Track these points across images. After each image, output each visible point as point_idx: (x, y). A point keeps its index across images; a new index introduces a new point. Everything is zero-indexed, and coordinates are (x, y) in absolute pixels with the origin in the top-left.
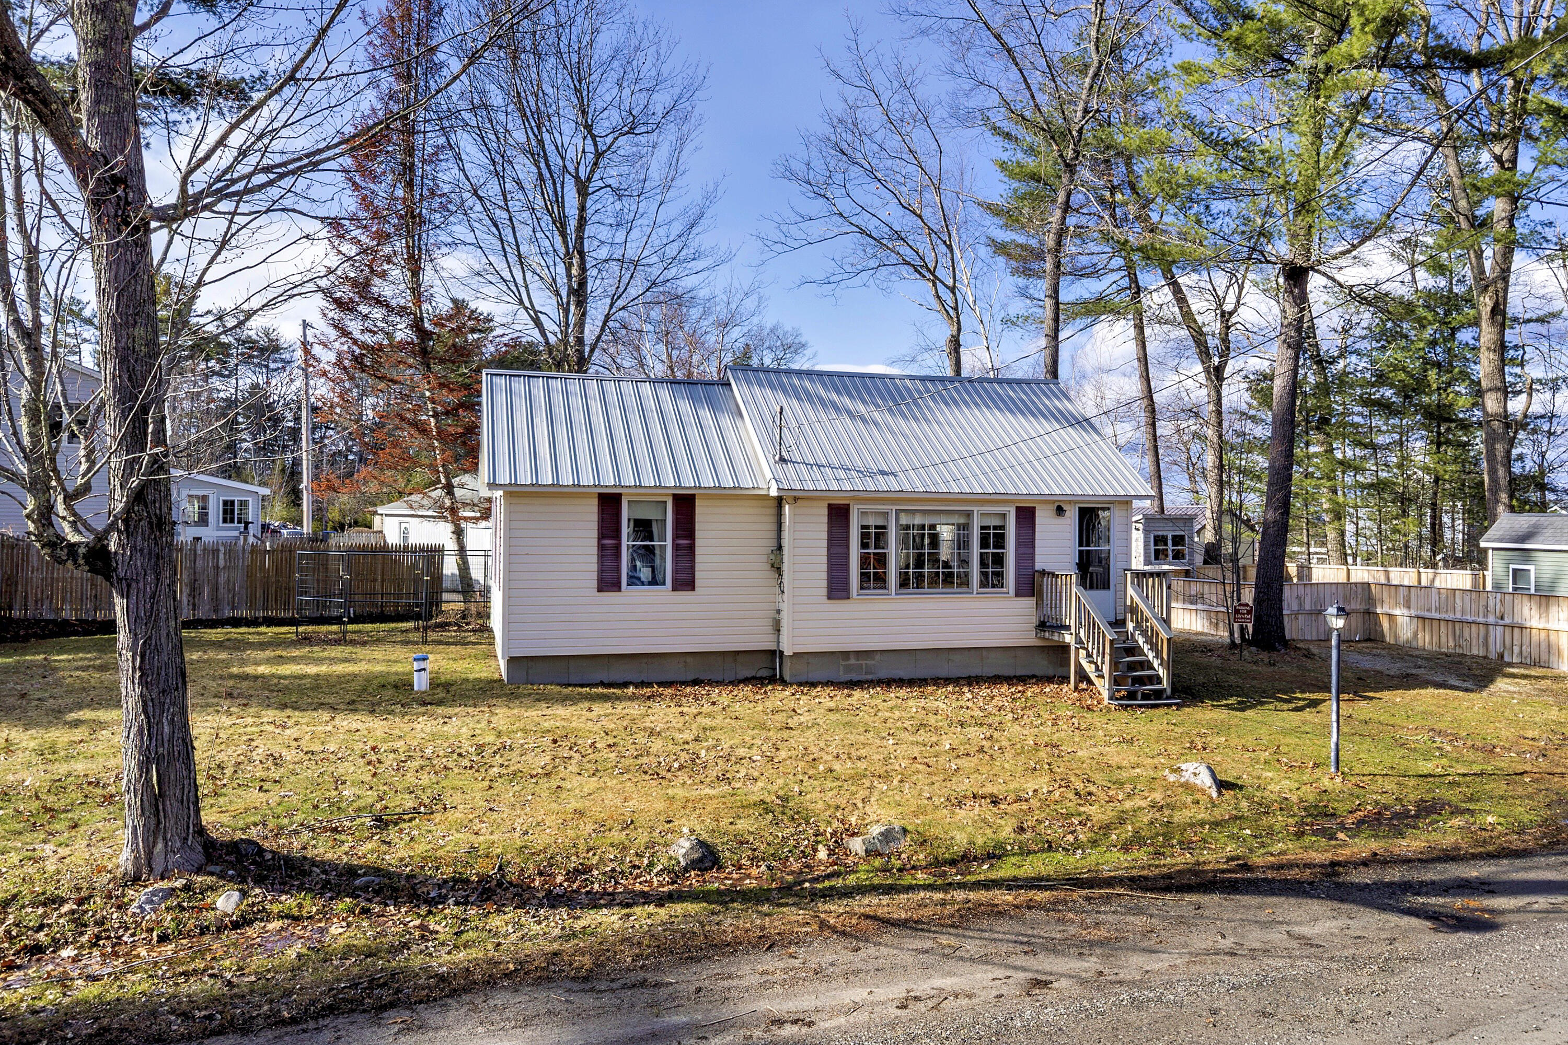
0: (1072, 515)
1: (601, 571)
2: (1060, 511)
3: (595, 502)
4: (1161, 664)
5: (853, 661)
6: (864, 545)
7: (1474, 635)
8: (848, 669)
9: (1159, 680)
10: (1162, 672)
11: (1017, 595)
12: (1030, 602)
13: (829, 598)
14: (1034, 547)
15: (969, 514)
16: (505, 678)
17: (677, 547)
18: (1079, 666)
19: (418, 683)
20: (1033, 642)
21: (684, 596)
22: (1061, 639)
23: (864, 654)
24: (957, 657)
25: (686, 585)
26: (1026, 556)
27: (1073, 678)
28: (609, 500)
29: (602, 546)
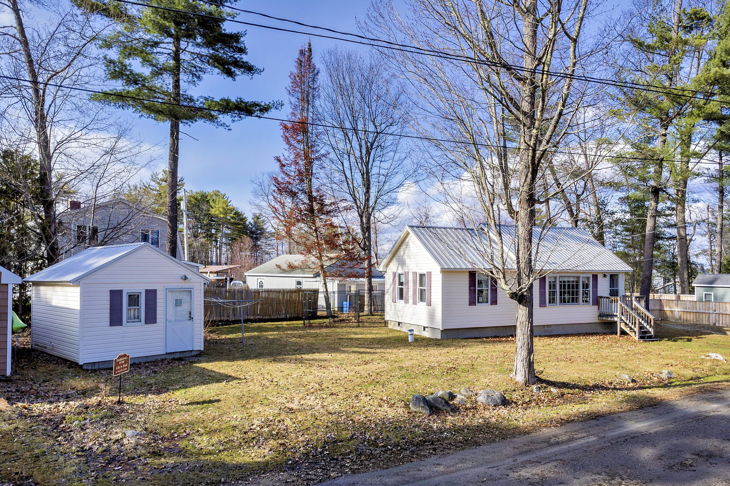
0: (608, 277)
1: (470, 299)
2: (605, 276)
3: (468, 274)
4: (650, 327)
5: (546, 328)
6: (550, 288)
7: (704, 317)
8: (545, 331)
9: (650, 332)
10: (650, 330)
11: (593, 305)
12: (596, 307)
13: (540, 306)
14: (597, 288)
15: (578, 277)
16: (439, 337)
17: (492, 290)
18: (621, 328)
19: (410, 339)
20: (598, 321)
21: (494, 307)
22: (612, 319)
23: (549, 326)
24: (575, 327)
25: (494, 303)
26: (595, 291)
27: (619, 333)
28: (472, 273)
29: (470, 290)
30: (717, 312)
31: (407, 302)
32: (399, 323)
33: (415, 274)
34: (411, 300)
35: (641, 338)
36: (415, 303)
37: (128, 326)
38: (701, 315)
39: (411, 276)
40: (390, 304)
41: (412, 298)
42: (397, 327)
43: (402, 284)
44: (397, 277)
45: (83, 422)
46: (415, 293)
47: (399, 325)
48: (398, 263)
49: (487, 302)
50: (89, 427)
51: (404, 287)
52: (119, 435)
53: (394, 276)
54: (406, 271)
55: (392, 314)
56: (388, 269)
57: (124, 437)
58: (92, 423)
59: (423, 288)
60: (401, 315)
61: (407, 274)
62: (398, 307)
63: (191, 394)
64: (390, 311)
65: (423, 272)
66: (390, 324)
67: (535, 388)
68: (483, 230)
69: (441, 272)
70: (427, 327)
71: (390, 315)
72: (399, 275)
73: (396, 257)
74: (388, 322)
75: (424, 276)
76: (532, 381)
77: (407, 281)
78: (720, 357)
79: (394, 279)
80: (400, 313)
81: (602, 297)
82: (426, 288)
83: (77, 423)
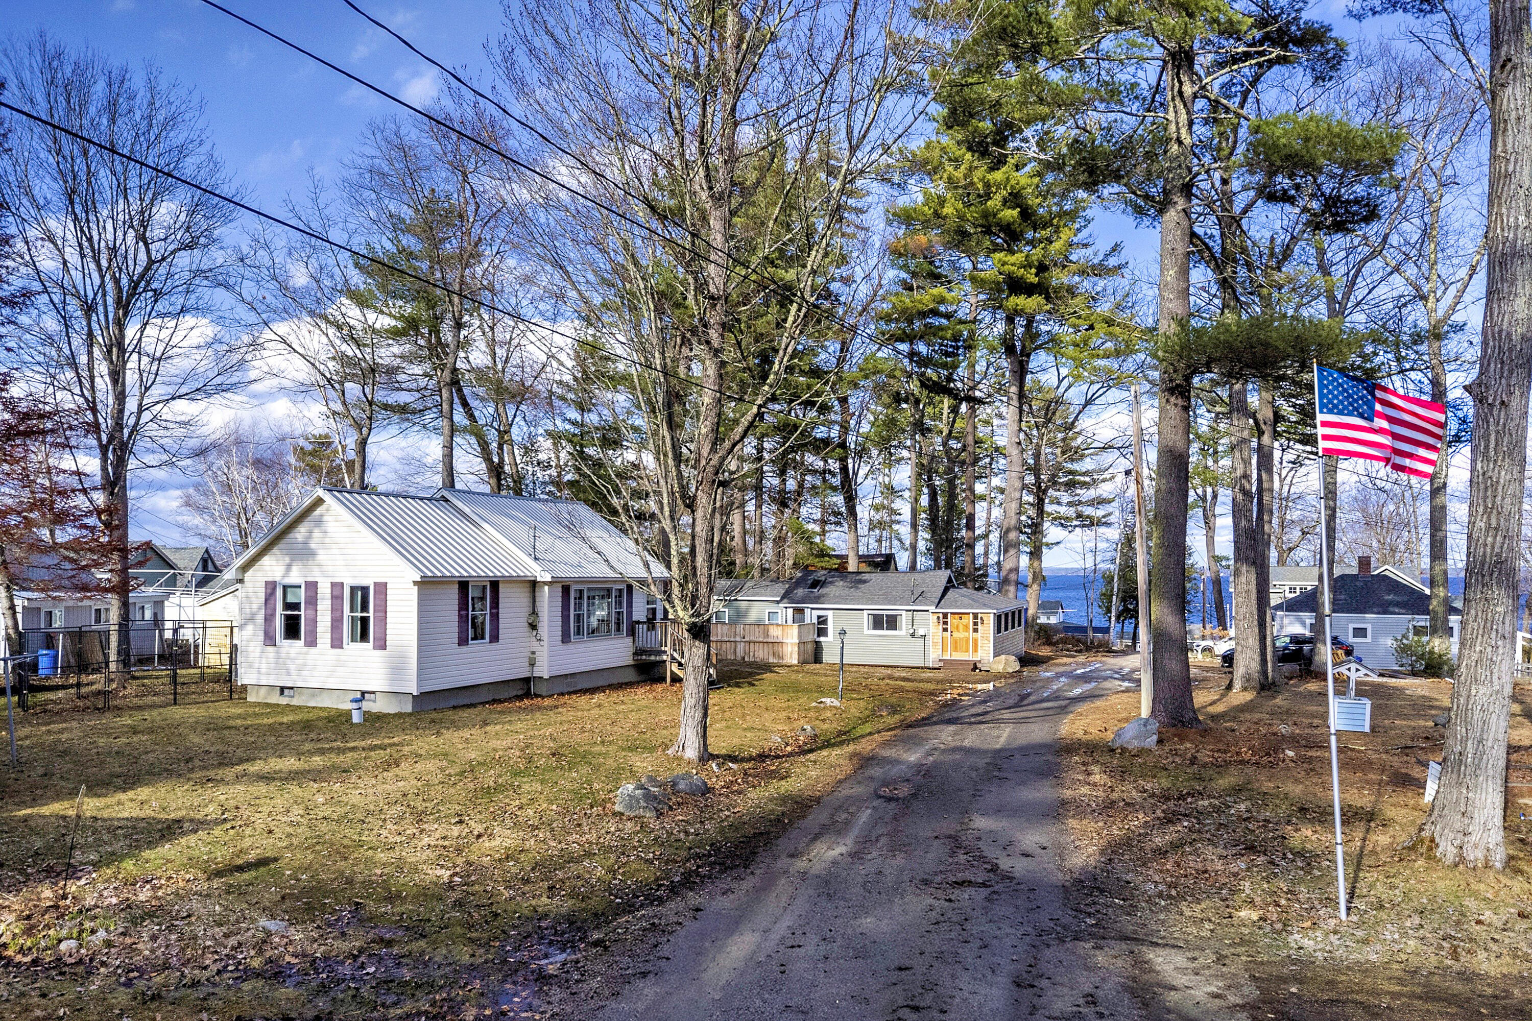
1: (458, 633)
5: (569, 680)
6: (575, 610)
8: (568, 685)
11: (627, 635)
12: (630, 640)
13: (563, 642)
14: (632, 606)
16: (408, 708)
17: (492, 614)
18: (672, 671)
19: (356, 718)
20: (631, 662)
21: (494, 646)
22: (658, 658)
23: (572, 675)
24: (605, 674)
25: (495, 638)
26: (630, 613)
27: (668, 680)
28: (463, 586)
29: (460, 616)
30: (747, 639)
31: (312, 642)
32: (282, 689)
33: (337, 587)
34: (324, 638)
36: (337, 643)
38: (724, 646)
39: (324, 591)
40: (258, 649)
41: (329, 635)
42: (275, 699)
43: (296, 606)
44: (279, 593)
45: (93, 938)
46: (336, 625)
47: (282, 693)
48: (287, 560)
49: (483, 638)
50: (128, 940)
51: (302, 613)
52: (250, 934)
53: (269, 590)
54: (310, 579)
55: (263, 671)
56: (248, 576)
57: (269, 934)
58: (123, 934)
59: (359, 615)
60: (293, 672)
61: (312, 587)
62: (283, 655)
63: (168, 861)
64: (257, 665)
65: (364, 582)
66: (254, 694)
67: (714, 765)
68: (447, 501)
69: (415, 583)
70: (373, 693)
71: (259, 673)
72: (285, 588)
73: (275, 550)
74: (244, 688)
75: (365, 590)
76: (706, 756)
77: (312, 602)
78: (836, 703)
79: (270, 596)
80: (292, 667)
81: (638, 622)
82: (371, 614)
83: (73, 943)
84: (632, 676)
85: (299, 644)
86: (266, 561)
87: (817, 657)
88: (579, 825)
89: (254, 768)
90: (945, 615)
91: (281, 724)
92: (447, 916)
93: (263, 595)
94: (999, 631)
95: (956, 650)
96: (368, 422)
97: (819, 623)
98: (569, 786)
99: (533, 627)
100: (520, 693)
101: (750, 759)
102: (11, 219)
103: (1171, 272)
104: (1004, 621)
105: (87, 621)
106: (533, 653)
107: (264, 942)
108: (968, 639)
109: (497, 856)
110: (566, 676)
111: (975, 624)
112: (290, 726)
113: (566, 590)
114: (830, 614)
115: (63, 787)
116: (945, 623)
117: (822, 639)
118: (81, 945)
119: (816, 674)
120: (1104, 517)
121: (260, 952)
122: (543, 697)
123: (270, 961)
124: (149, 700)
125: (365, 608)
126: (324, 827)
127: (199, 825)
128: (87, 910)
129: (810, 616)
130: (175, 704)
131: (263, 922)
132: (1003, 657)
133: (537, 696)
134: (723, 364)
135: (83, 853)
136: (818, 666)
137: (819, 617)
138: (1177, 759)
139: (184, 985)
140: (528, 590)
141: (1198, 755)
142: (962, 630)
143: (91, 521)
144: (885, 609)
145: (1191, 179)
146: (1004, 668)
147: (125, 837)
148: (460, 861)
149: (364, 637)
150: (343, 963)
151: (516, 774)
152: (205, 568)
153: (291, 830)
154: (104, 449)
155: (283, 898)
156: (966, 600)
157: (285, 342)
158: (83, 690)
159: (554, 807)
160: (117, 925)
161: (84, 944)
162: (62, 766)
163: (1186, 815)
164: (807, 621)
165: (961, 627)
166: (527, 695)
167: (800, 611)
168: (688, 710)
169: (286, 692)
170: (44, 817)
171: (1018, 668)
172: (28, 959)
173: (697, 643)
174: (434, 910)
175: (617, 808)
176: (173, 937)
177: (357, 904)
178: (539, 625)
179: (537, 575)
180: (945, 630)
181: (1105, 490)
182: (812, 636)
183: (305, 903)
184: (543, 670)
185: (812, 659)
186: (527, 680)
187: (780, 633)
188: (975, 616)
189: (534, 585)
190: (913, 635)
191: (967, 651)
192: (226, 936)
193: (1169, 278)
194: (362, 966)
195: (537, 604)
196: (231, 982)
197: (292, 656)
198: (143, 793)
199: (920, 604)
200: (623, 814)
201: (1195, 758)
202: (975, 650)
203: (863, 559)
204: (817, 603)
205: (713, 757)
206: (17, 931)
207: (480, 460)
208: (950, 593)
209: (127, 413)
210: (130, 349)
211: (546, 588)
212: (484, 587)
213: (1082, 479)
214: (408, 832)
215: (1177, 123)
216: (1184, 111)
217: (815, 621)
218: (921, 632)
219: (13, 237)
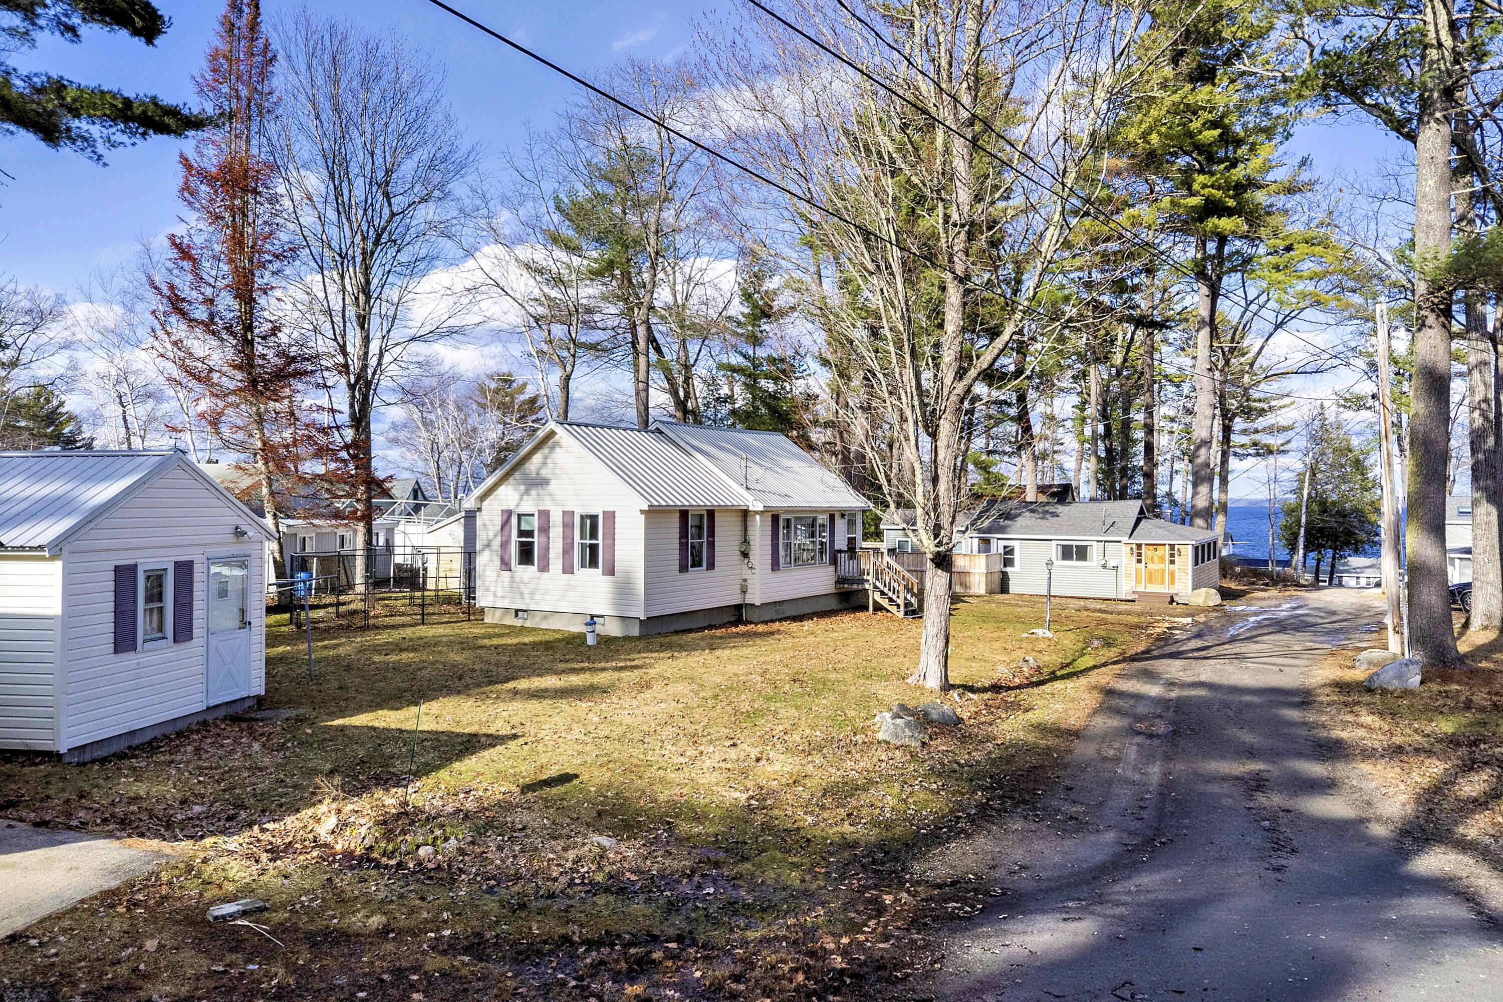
0: (846, 517)
1: (680, 560)
2: (843, 516)
3: (678, 515)
4: (912, 596)
5: (778, 607)
8: (777, 612)
9: (913, 605)
10: (912, 600)
11: (825, 565)
12: (831, 568)
13: (772, 570)
14: (834, 536)
17: (708, 542)
18: (875, 601)
19: (591, 640)
20: (834, 591)
21: (711, 573)
22: (860, 587)
23: (781, 602)
24: (809, 601)
25: (711, 566)
26: (832, 542)
27: (871, 608)
28: (684, 514)
29: (681, 544)
31: (544, 567)
32: (517, 612)
33: (568, 515)
34: (556, 563)
35: (906, 614)
36: (568, 569)
37: (149, 651)
39: (556, 518)
40: (495, 574)
41: (561, 561)
42: (510, 621)
43: (530, 534)
44: (514, 520)
45: (446, 845)
46: (567, 551)
47: (517, 615)
48: (522, 488)
49: (700, 565)
50: (478, 850)
51: (536, 540)
52: (586, 848)
53: (505, 518)
54: (542, 508)
55: (499, 594)
56: (485, 504)
57: (604, 849)
58: (473, 843)
59: (588, 542)
60: (527, 596)
61: (545, 515)
62: (517, 580)
63: (479, 774)
64: (492, 589)
65: (593, 512)
66: (490, 615)
67: (955, 695)
68: (661, 432)
69: (642, 512)
70: (602, 616)
71: (495, 596)
72: (519, 516)
73: (511, 480)
74: (482, 611)
75: (594, 518)
76: (947, 687)
77: (545, 529)
78: (1049, 634)
79: (506, 523)
80: (525, 591)
81: (840, 551)
82: (600, 541)
83: (430, 849)
84: (833, 604)
85: (532, 570)
86: (502, 490)
87: (1004, 587)
88: (849, 752)
89: (523, 684)
90: (1139, 546)
91: (525, 644)
92: (760, 839)
93: (500, 523)
94: (1196, 564)
95: (1151, 582)
96: (571, 359)
97: (1005, 553)
98: (824, 713)
99: (745, 555)
100: (733, 619)
101: (984, 690)
102: (281, 180)
103: (1430, 182)
104: (1204, 552)
105: (333, 547)
106: (745, 580)
107: (602, 857)
108: (1164, 570)
109: (783, 781)
110: (775, 603)
111: (1172, 555)
112: (535, 646)
113: (775, 519)
114: (1016, 544)
115: (362, 700)
116: (1140, 555)
117: (1008, 569)
118: (437, 852)
119: (1008, 604)
120: (1282, 445)
121: (600, 868)
122: (756, 624)
123: (611, 876)
124: (398, 620)
125: (594, 535)
126: (608, 745)
127: (495, 740)
128: (434, 818)
129: (997, 546)
130: (423, 624)
131: (596, 838)
132: (1203, 590)
133: (751, 623)
134: (967, 292)
135: (403, 763)
136: (1005, 596)
137: (1005, 547)
138: (1449, 702)
139: (542, 896)
140: (740, 519)
141: (1474, 698)
142: (1157, 561)
143: (344, 454)
144: (1076, 539)
145: (1453, 83)
146: (1205, 602)
147: (434, 749)
148: (750, 784)
149: (593, 563)
150: (679, 882)
151: (769, 699)
152: (415, 498)
153: (580, 748)
154: (352, 387)
155: (599, 814)
156: (1161, 531)
157: (498, 286)
158: (342, 609)
159: (818, 733)
160: (464, 833)
161: (440, 850)
162: (352, 680)
163: (1486, 763)
164: (993, 550)
165: (1156, 559)
166: (739, 621)
167: (987, 541)
168: (929, 639)
169: (520, 613)
170: (355, 727)
171: (1219, 601)
172: (393, 862)
173: (940, 571)
174: (746, 833)
175: (881, 736)
176: (517, 848)
177: (669, 823)
178: (751, 553)
179: (750, 504)
180: (1139, 561)
181: (1283, 418)
182: (998, 566)
183: (622, 820)
184: (755, 597)
185: (998, 589)
186: (738, 607)
187: (967, 563)
188: (1172, 547)
189: (745, 514)
190: (1104, 567)
191: (1163, 583)
192: (565, 849)
193: (1427, 189)
194: (700, 887)
195: (750, 532)
196: (584, 896)
197: (526, 580)
198: (434, 706)
199: (1112, 535)
200: (888, 743)
201: (1471, 701)
202: (1172, 582)
203: (1042, 489)
204: (1003, 533)
205: (953, 687)
206: (377, 834)
207: (668, 396)
208: (1144, 523)
209: (370, 355)
210: (375, 295)
211: (758, 517)
212: (701, 516)
213: (1257, 405)
214: (688, 753)
215: (1436, 25)
216: (1444, 12)
217: (1001, 551)
218: (1112, 563)
219: (282, 196)
